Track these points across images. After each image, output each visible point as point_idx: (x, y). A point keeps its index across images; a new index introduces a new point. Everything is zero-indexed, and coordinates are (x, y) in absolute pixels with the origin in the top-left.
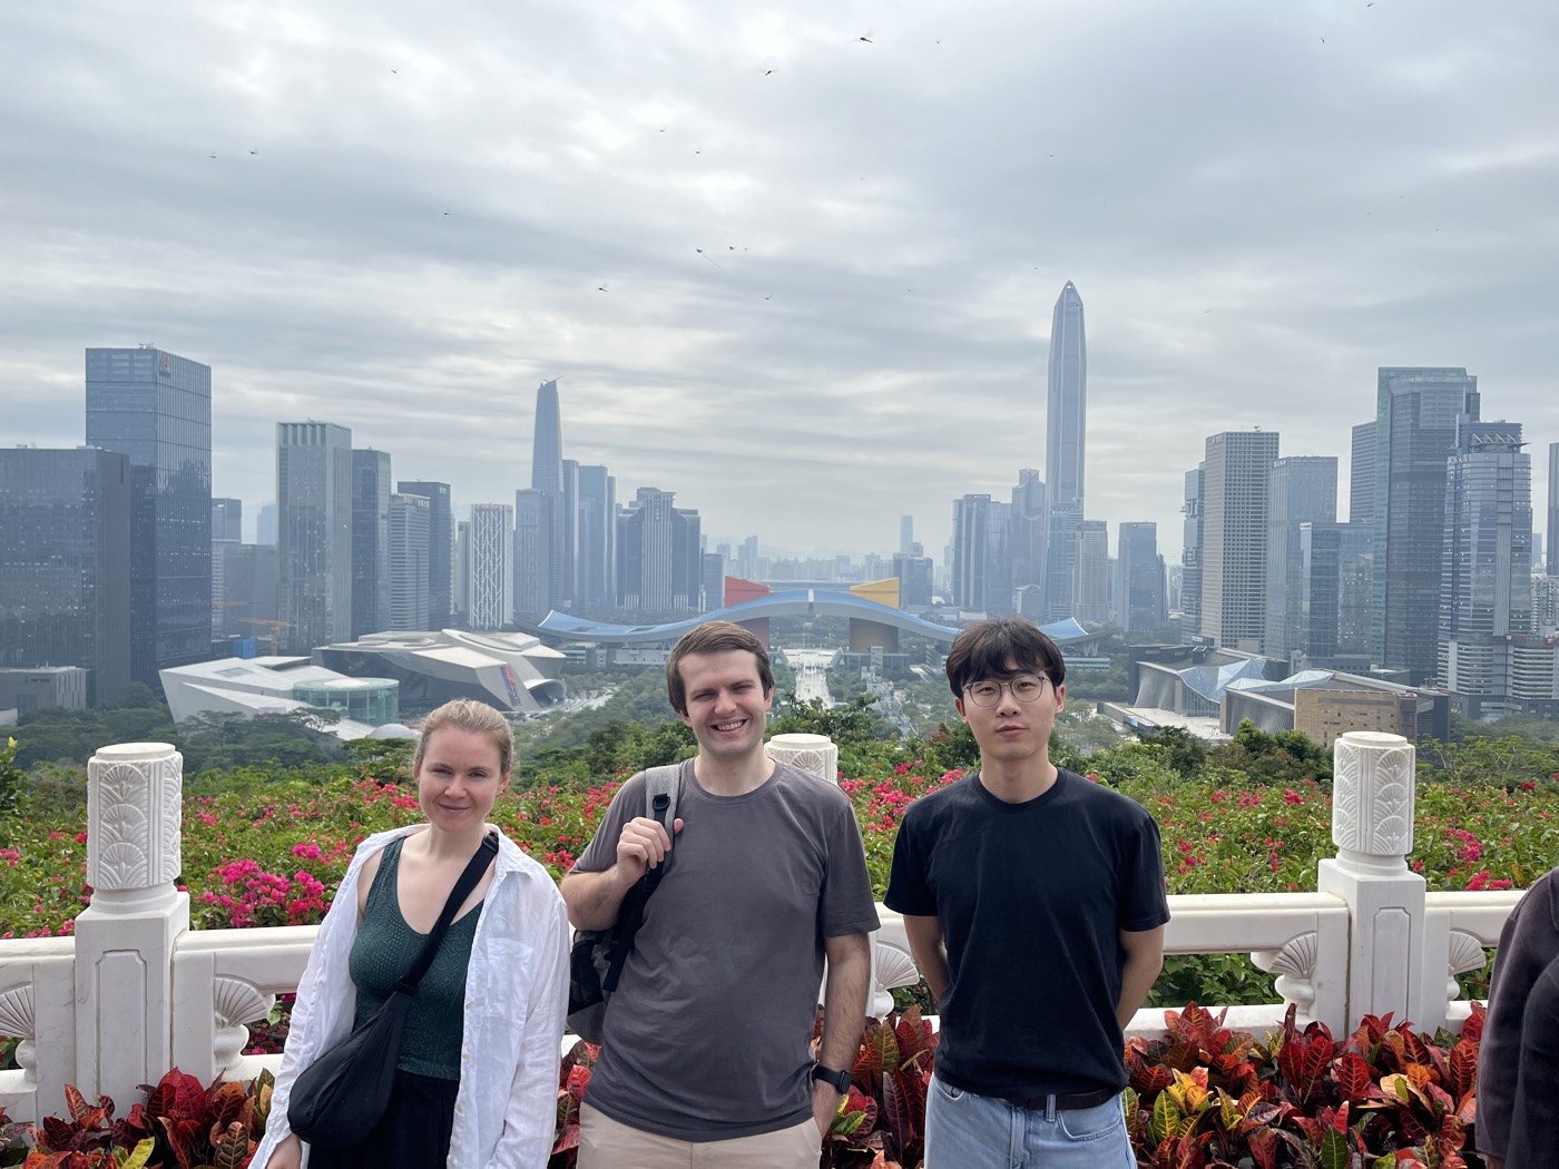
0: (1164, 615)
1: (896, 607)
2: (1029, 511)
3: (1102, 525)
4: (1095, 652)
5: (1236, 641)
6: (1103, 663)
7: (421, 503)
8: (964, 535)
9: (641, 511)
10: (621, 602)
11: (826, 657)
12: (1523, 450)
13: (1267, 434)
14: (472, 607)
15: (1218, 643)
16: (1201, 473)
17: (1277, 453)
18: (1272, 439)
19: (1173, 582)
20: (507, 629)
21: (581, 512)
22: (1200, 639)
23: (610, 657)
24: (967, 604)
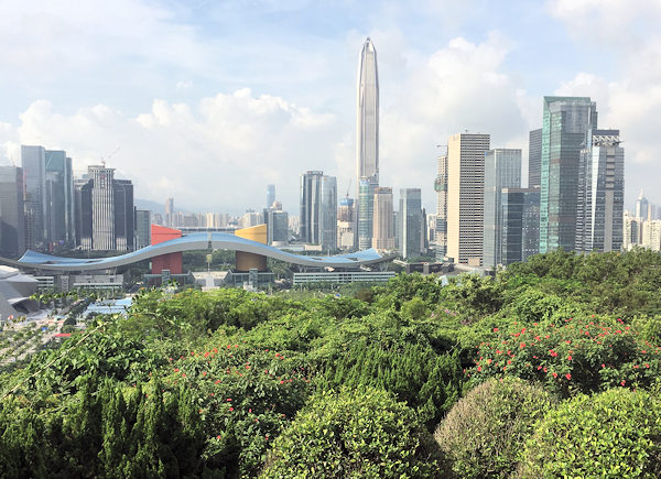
0: (426, 244)
1: (265, 241)
3: (390, 191)
4: (386, 267)
5: (467, 259)
6: (391, 275)
8: (307, 197)
9: (91, 182)
10: (79, 243)
11: (220, 276)
12: (620, 145)
13: (483, 135)
15: (456, 261)
17: (489, 146)
18: (487, 138)
22: (446, 259)
23: (71, 281)
24: (310, 241)
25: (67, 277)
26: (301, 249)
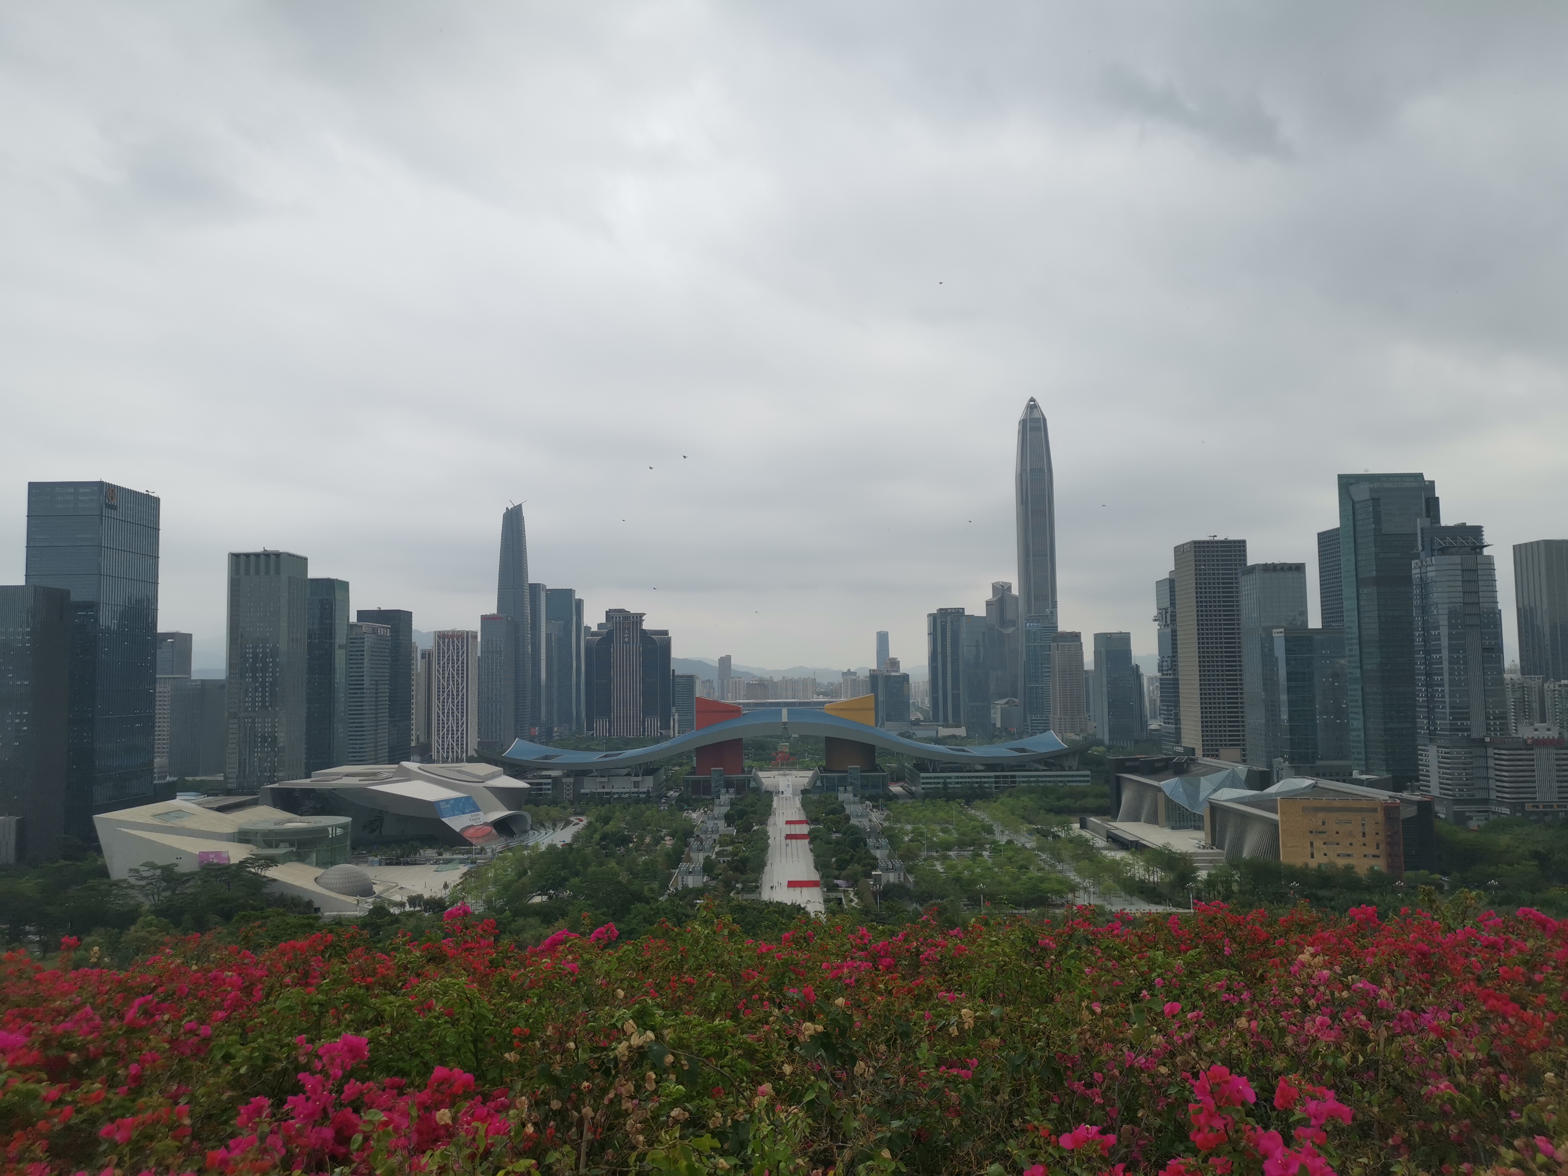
0: (1144, 724)
1: (872, 723)
2: (1003, 622)
3: (1076, 637)
4: (1075, 764)
5: (1217, 750)
6: (1084, 776)
7: (381, 632)
8: (939, 649)
9: (610, 633)
10: (590, 727)
11: (802, 778)
12: (1486, 551)
13: (1235, 542)
14: (434, 737)
15: (1199, 753)
16: (1171, 582)
17: (1245, 560)
18: (1240, 546)
19: (1150, 690)
20: (470, 760)
21: (548, 636)
22: (1180, 749)
23: (578, 785)
24: (946, 719)
26: (931, 733)
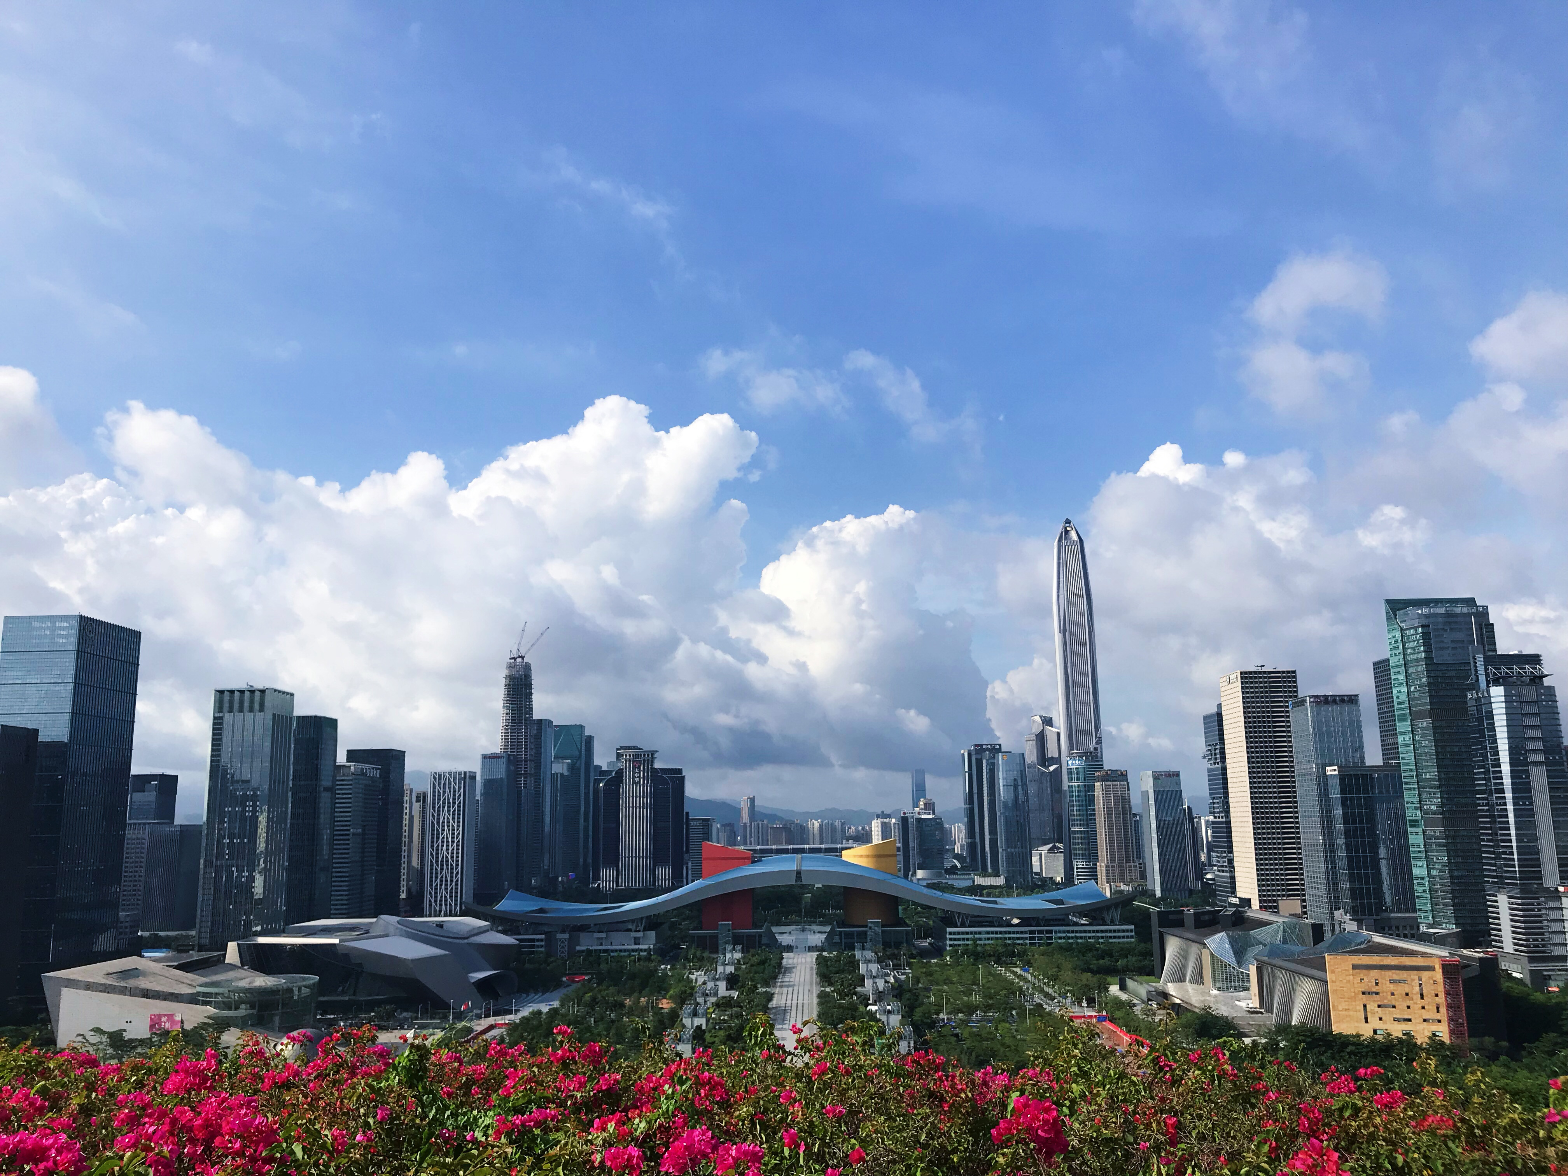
0: (1199, 873)
2: (1045, 760)
3: (1123, 775)
5: (1274, 902)
6: (1127, 931)
7: (370, 773)
8: (975, 791)
9: (620, 773)
10: (596, 878)
11: (819, 934)
12: (1547, 682)
13: (1285, 672)
14: (427, 889)
15: (1255, 904)
16: (1219, 716)
17: (1296, 692)
18: (1291, 676)
21: (554, 777)
22: (1233, 900)
23: (573, 941)
24: (984, 868)
25: (567, 936)
26: (968, 884)
